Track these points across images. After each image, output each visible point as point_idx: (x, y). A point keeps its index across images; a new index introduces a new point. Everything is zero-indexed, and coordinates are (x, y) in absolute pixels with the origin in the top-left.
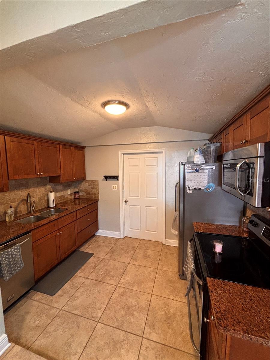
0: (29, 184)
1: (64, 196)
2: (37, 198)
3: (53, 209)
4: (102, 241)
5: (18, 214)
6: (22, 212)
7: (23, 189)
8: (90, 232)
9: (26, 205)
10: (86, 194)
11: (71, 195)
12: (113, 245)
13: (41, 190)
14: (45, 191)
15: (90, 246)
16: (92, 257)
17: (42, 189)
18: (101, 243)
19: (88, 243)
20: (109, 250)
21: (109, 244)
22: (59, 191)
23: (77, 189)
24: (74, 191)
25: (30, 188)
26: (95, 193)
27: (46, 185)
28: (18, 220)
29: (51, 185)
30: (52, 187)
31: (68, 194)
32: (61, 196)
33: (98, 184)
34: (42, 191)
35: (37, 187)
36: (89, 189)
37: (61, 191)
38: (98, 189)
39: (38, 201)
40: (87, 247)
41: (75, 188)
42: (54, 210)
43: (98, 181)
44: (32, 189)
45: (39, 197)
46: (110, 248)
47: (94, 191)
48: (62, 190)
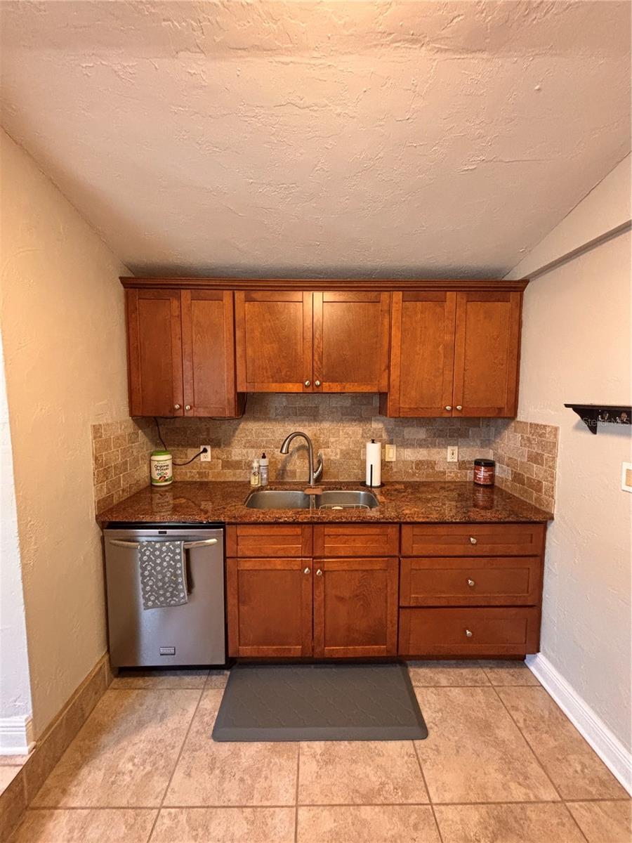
0: (321, 412)
1: (431, 464)
2: (338, 451)
3: (362, 493)
4: (516, 715)
5: (288, 476)
6: (298, 475)
7: (303, 421)
8: (468, 632)
9: (307, 461)
10: (513, 480)
11: (462, 465)
12: (552, 795)
13: (350, 433)
14: (363, 436)
15: (456, 692)
16: (408, 743)
17: (355, 428)
18: (507, 721)
19: (465, 671)
20: (503, 796)
21: (534, 769)
22: (413, 445)
23: (491, 451)
24: (479, 457)
25: (321, 421)
26: (540, 482)
27: (368, 420)
28: (271, 489)
29: (383, 422)
30: (388, 431)
31: (449, 460)
32: (419, 464)
33: (555, 445)
34: (353, 433)
35: (341, 420)
36: (523, 460)
37: (421, 446)
38: (553, 467)
39: (340, 458)
40: (444, 682)
41: (482, 447)
42: (365, 495)
43: (556, 429)
44: (326, 425)
45: (344, 448)
46: (518, 793)
47: (537, 472)
48: (421, 444)
